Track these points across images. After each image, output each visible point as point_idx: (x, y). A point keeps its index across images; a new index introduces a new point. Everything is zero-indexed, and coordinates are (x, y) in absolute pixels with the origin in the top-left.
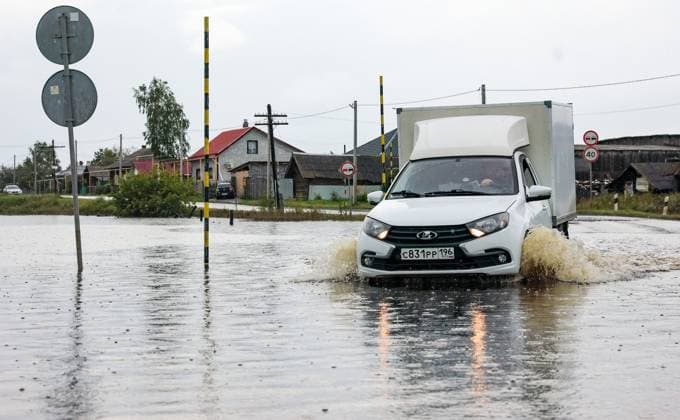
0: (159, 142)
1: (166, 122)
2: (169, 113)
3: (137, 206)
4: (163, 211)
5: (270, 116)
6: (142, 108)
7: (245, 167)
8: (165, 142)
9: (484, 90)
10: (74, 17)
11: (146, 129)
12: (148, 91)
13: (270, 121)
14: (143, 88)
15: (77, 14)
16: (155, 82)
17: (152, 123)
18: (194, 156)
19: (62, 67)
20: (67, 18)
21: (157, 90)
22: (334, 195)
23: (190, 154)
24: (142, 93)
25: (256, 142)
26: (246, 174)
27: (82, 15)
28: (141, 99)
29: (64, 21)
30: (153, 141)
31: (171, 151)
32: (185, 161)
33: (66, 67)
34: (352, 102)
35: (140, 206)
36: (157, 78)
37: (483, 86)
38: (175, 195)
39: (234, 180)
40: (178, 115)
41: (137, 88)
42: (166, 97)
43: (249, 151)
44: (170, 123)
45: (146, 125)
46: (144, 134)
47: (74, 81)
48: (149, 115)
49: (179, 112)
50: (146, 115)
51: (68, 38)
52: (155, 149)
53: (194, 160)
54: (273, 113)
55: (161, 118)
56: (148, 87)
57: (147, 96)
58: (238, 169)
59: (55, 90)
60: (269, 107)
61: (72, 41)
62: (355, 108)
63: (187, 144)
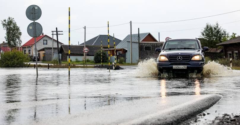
0: (10, 40)
1: (13, 33)
2: (14, 30)
3: (8, 63)
4: (17, 65)
5: (57, 31)
6: (4, 27)
7: (43, 50)
8: (13, 40)
9: (131, 23)
10: (36, 8)
11: (6, 36)
12: (7, 21)
13: (57, 33)
14: (5, 21)
15: (37, 7)
16: (9, 18)
17: (8, 33)
18: (23, 46)
19: (33, 21)
20: (34, 8)
21: (10, 21)
22: (76, 60)
23: (22, 45)
24: (4, 22)
25: (47, 40)
26: (44, 52)
27: (38, 7)
28: (4, 24)
29: (33, 9)
30: (8, 40)
31: (15, 44)
32: (21, 47)
33: (34, 21)
34: (84, 27)
35: (9, 63)
36: (10, 17)
37: (131, 21)
38: (21, 59)
39: (39, 54)
40: (18, 30)
41: (3, 21)
42: (13, 24)
43: (44, 44)
44: (15, 33)
45: (6, 34)
46: (5, 37)
47: (36, 25)
48: (7, 30)
49: (18, 29)
50: (6, 30)
51: (35, 13)
52: (9, 43)
53: (24, 47)
54: (58, 31)
55: (11, 31)
56: (7, 20)
57: (6, 23)
58: (41, 50)
59: (31, 28)
60: (57, 28)
61: (36, 14)
62: (85, 29)
63: (21, 41)
